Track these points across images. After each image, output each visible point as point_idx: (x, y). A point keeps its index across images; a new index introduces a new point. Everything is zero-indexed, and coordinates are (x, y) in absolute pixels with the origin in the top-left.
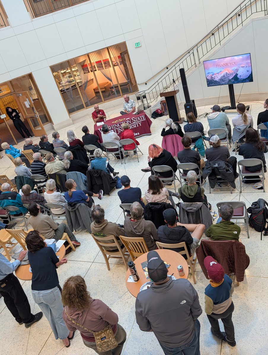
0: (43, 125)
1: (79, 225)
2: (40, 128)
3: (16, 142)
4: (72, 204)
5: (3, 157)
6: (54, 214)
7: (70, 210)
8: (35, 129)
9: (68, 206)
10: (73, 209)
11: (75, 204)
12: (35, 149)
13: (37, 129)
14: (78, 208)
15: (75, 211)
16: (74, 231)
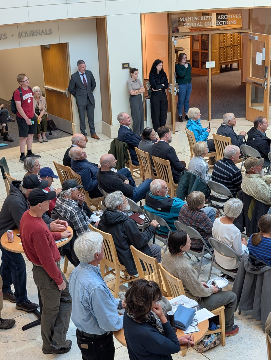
0: (270, 106)
1: (251, 305)
2: (261, 108)
3: (210, 117)
4: (256, 260)
5: (177, 132)
6: (216, 263)
7: (248, 270)
8: (252, 106)
9: (249, 260)
10: (254, 270)
11: (261, 264)
12: (237, 140)
13: (255, 108)
14: (264, 273)
15: (255, 276)
16: (238, 311)
